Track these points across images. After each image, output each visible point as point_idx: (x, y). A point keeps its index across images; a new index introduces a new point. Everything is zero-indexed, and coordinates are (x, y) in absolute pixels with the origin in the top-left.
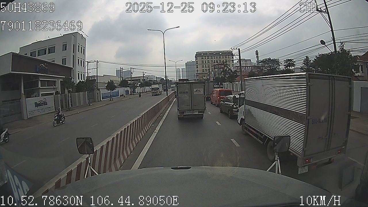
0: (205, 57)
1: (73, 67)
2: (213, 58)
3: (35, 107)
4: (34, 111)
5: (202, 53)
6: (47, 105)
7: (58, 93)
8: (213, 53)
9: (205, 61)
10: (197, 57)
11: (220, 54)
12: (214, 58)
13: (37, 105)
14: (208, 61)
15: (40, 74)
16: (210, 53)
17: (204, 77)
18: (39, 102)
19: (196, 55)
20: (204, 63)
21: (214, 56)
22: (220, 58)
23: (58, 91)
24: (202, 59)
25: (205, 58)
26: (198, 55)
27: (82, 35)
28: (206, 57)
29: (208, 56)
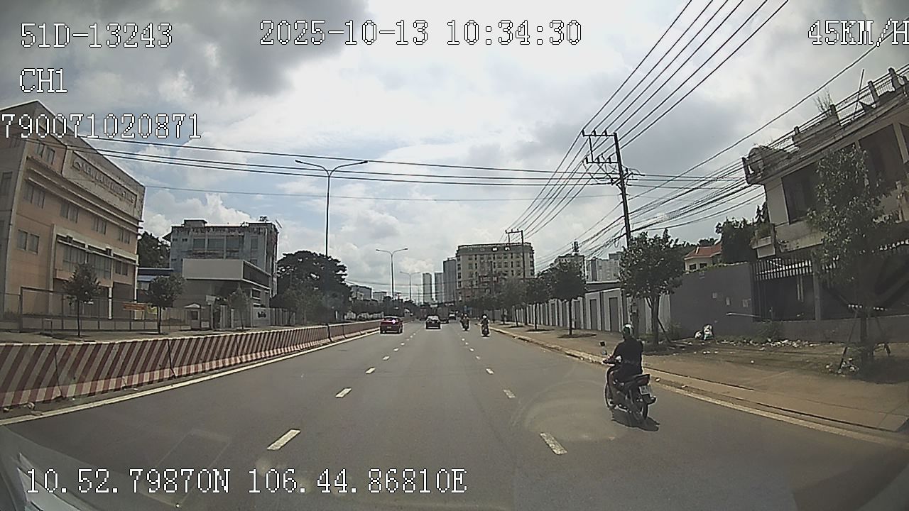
0: (476, 255)
2: (492, 258)
5: (470, 248)
6: (265, 316)
8: (492, 248)
11: (506, 249)
12: (494, 258)
14: (483, 263)
20: (474, 267)
22: (506, 258)
24: (470, 259)
25: (476, 259)
26: (462, 251)
28: (478, 256)
29: (481, 255)
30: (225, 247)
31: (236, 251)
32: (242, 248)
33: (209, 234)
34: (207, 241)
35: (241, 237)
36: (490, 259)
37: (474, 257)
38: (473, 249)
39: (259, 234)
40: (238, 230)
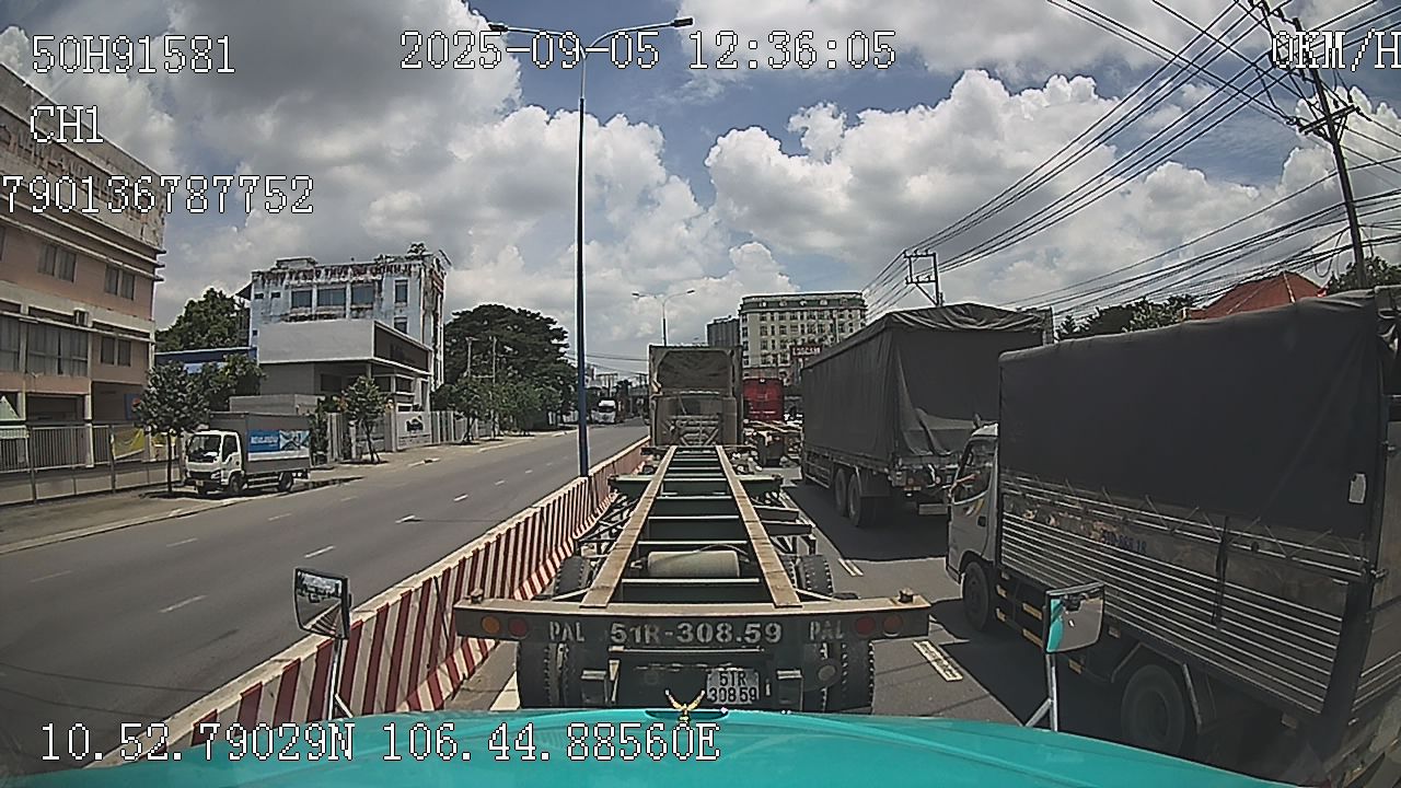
0: (772, 313)
2: (799, 317)
4: (406, 438)
5: (763, 301)
6: (421, 428)
8: (798, 302)
9: (773, 327)
10: (745, 314)
11: (823, 303)
12: (802, 317)
14: (783, 327)
16: (787, 301)
18: (412, 423)
19: (741, 305)
20: (770, 333)
21: (802, 311)
22: (821, 317)
25: (772, 318)
26: (748, 306)
28: (776, 315)
29: (782, 313)
30: (348, 303)
31: (367, 309)
32: (379, 304)
33: (320, 281)
34: (315, 293)
35: (377, 284)
36: (794, 318)
37: (768, 315)
38: (767, 303)
39: (409, 275)
40: (371, 271)
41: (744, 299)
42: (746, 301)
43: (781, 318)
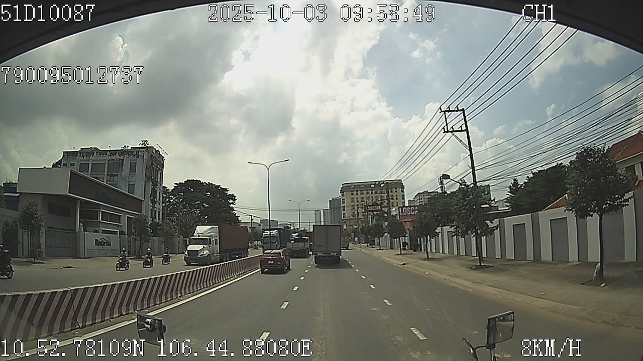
1: (145, 199)
2: (370, 193)
3: (96, 245)
4: (94, 250)
5: (352, 185)
6: (110, 245)
7: (123, 233)
8: (370, 185)
9: (357, 198)
10: (344, 192)
11: (382, 185)
12: (372, 193)
13: (98, 243)
14: (362, 198)
15: (101, 203)
16: (364, 185)
17: (355, 225)
18: (101, 241)
19: (341, 188)
20: (356, 201)
21: (372, 190)
23: (123, 231)
24: (352, 194)
25: (357, 194)
26: (345, 188)
27: (159, 152)
28: (358, 192)
29: (362, 191)
30: (106, 171)
31: (115, 175)
32: (121, 173)
33: (93, 158)
34: (90, 165)
35: (121, 161)
36: (368, 193)
37: (355, 192)
38: (354, 186)
39: (138, 157)
40: (119, 155)
41: (343, 185)
42: (344, 186)
43: (362, 194)
